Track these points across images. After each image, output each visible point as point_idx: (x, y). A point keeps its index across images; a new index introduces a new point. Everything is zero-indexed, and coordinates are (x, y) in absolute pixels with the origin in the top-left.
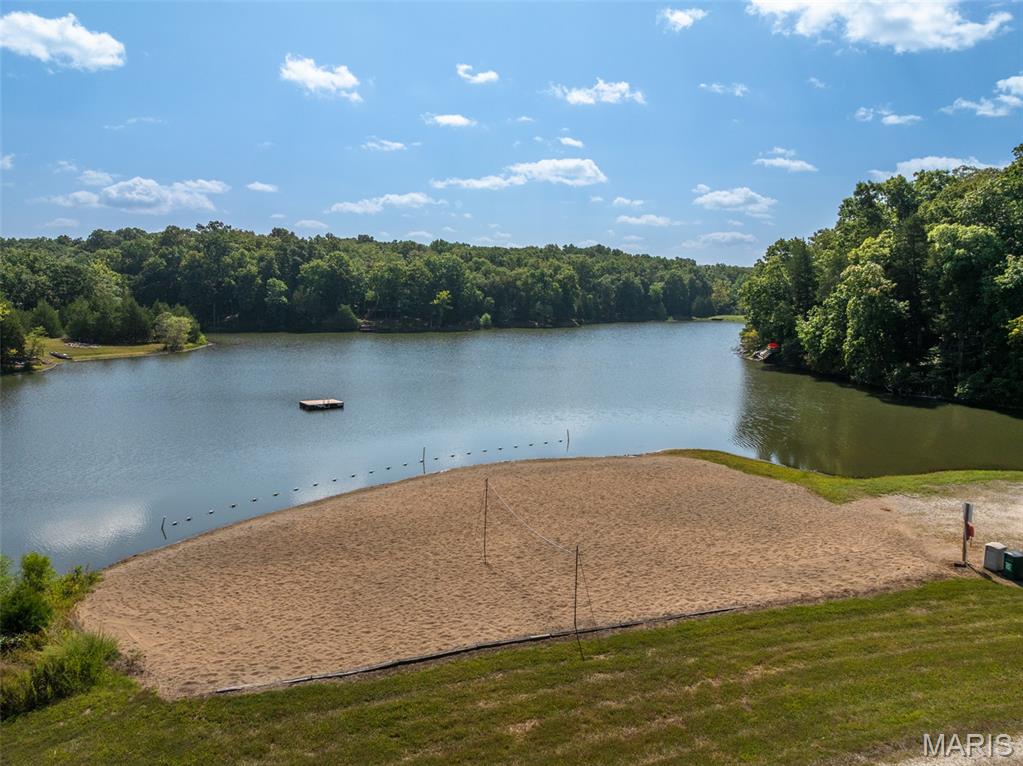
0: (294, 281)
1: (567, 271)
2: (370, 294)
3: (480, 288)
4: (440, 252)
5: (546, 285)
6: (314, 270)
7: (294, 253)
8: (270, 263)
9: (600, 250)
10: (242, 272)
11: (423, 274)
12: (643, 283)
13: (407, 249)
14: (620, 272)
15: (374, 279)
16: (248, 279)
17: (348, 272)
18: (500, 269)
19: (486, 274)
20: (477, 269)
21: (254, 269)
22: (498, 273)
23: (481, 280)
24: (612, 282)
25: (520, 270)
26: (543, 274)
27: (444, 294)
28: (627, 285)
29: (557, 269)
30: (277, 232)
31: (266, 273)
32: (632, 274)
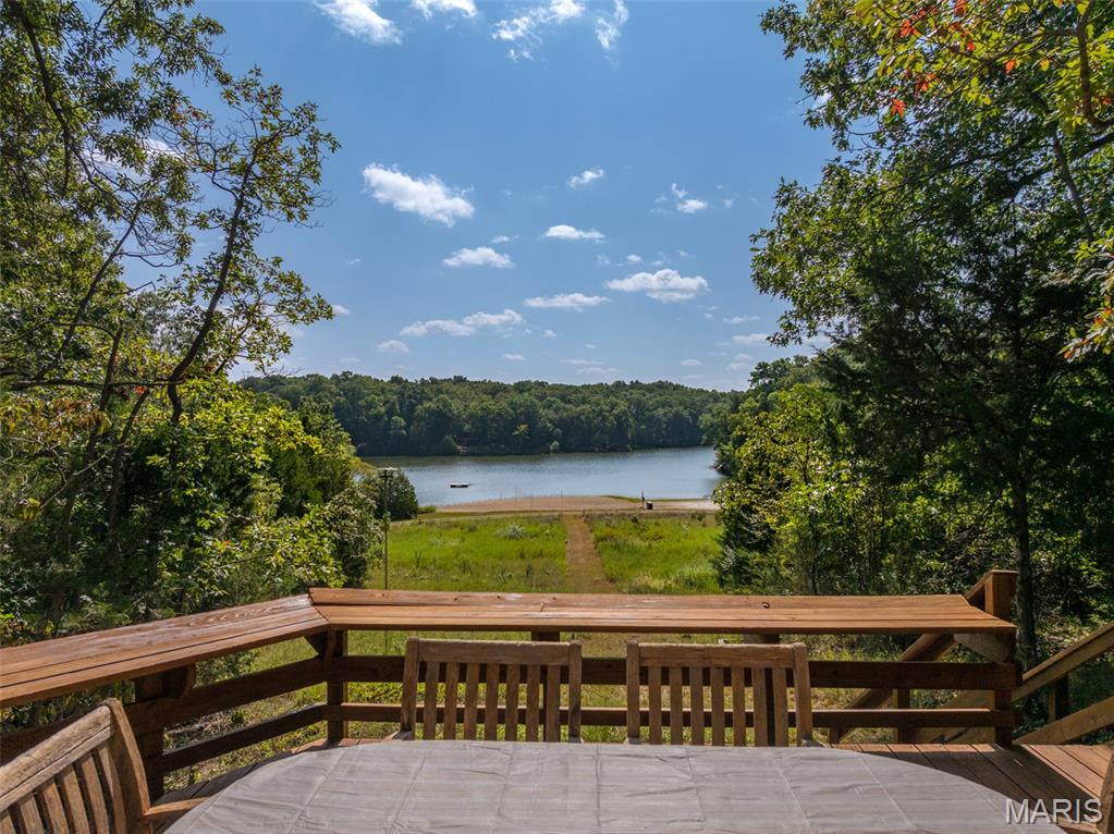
0: (409, 419)
1: (623, 406)
2: (467, 427)
3: (551, 421)
4: (521, 392)
5: (604, 419)
6: (427, 410)
7: (410, 396)
8: (394, 403)
9: (661, 385)
10: (373, 412)
11: (507, 412)
12: (691, 414)
13: (495, 390)
14: (671, 406)
15: (471, 415)
16: (378, 417)
17: (450, 410)
18: (568, 406)
19: (557, 410)
20: (549, 406)
21: (383, 410)
22: (565, 410)
23: (551, 414)
24: (665, 415)
25: (584, 407)
26: (601, 410)
27: (523, 427)
28: (677, 416)
29: (613, 406)
30: (395, 380)
31: (390, 413)
32: (682, 408)
